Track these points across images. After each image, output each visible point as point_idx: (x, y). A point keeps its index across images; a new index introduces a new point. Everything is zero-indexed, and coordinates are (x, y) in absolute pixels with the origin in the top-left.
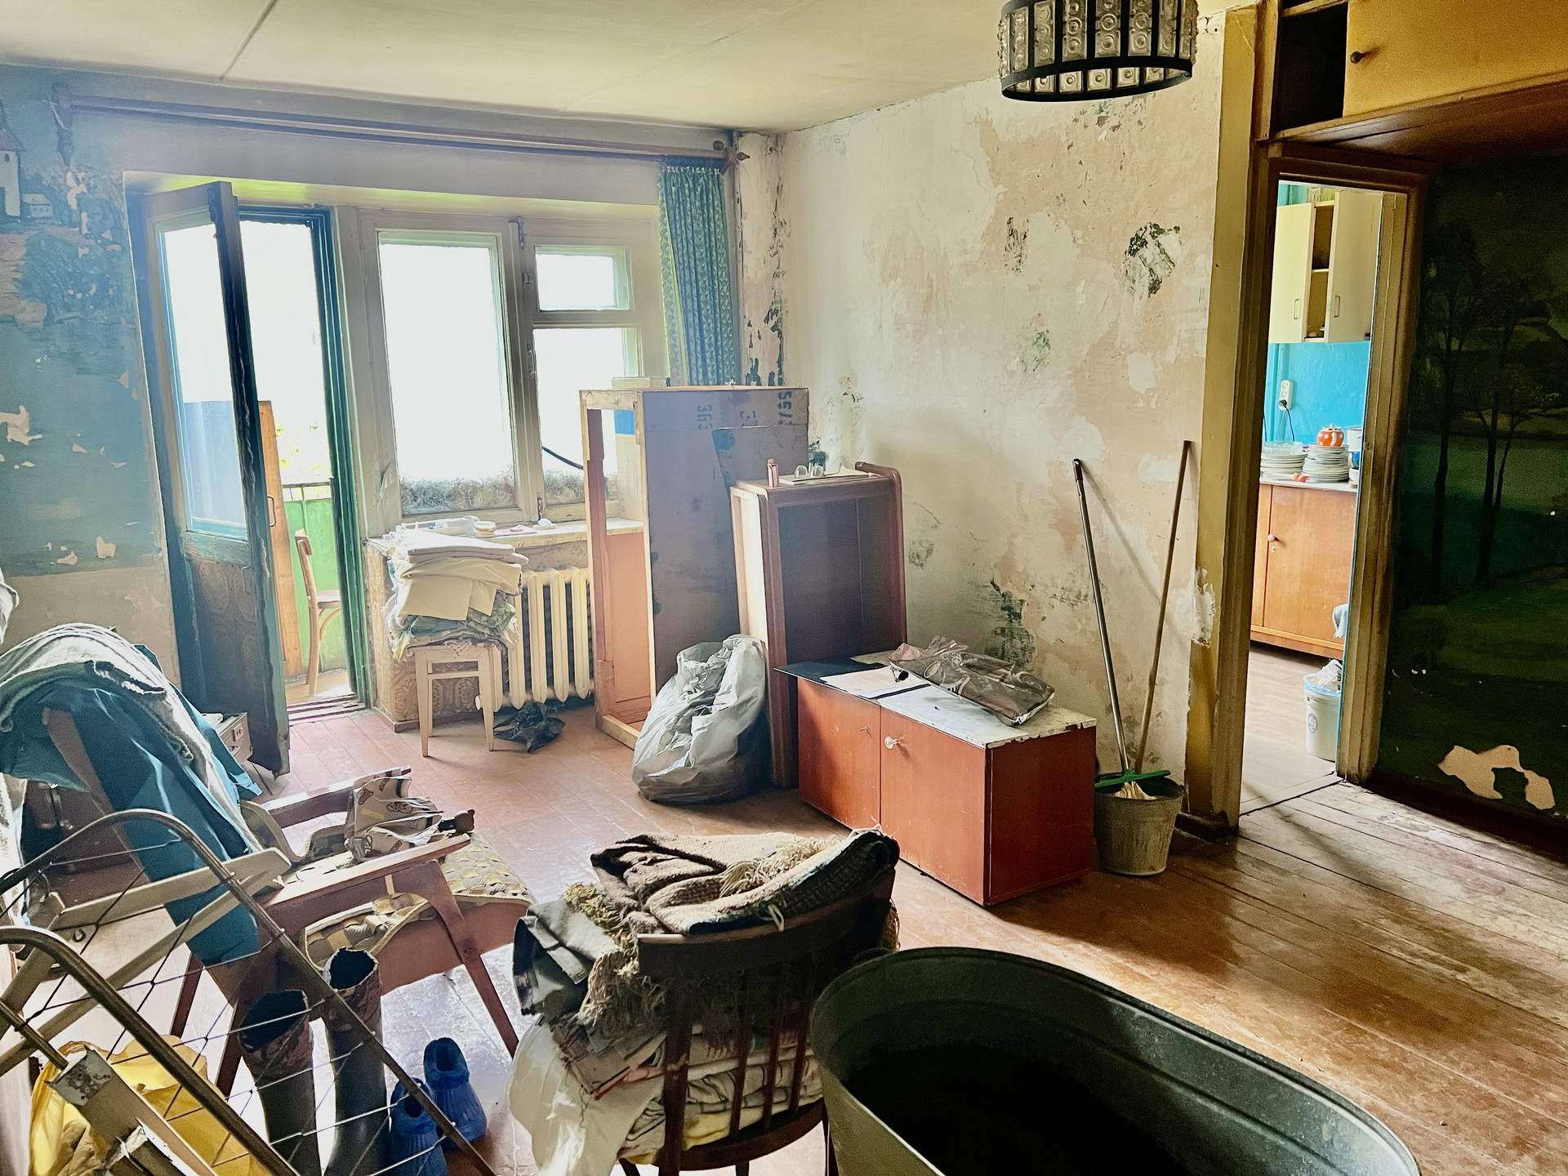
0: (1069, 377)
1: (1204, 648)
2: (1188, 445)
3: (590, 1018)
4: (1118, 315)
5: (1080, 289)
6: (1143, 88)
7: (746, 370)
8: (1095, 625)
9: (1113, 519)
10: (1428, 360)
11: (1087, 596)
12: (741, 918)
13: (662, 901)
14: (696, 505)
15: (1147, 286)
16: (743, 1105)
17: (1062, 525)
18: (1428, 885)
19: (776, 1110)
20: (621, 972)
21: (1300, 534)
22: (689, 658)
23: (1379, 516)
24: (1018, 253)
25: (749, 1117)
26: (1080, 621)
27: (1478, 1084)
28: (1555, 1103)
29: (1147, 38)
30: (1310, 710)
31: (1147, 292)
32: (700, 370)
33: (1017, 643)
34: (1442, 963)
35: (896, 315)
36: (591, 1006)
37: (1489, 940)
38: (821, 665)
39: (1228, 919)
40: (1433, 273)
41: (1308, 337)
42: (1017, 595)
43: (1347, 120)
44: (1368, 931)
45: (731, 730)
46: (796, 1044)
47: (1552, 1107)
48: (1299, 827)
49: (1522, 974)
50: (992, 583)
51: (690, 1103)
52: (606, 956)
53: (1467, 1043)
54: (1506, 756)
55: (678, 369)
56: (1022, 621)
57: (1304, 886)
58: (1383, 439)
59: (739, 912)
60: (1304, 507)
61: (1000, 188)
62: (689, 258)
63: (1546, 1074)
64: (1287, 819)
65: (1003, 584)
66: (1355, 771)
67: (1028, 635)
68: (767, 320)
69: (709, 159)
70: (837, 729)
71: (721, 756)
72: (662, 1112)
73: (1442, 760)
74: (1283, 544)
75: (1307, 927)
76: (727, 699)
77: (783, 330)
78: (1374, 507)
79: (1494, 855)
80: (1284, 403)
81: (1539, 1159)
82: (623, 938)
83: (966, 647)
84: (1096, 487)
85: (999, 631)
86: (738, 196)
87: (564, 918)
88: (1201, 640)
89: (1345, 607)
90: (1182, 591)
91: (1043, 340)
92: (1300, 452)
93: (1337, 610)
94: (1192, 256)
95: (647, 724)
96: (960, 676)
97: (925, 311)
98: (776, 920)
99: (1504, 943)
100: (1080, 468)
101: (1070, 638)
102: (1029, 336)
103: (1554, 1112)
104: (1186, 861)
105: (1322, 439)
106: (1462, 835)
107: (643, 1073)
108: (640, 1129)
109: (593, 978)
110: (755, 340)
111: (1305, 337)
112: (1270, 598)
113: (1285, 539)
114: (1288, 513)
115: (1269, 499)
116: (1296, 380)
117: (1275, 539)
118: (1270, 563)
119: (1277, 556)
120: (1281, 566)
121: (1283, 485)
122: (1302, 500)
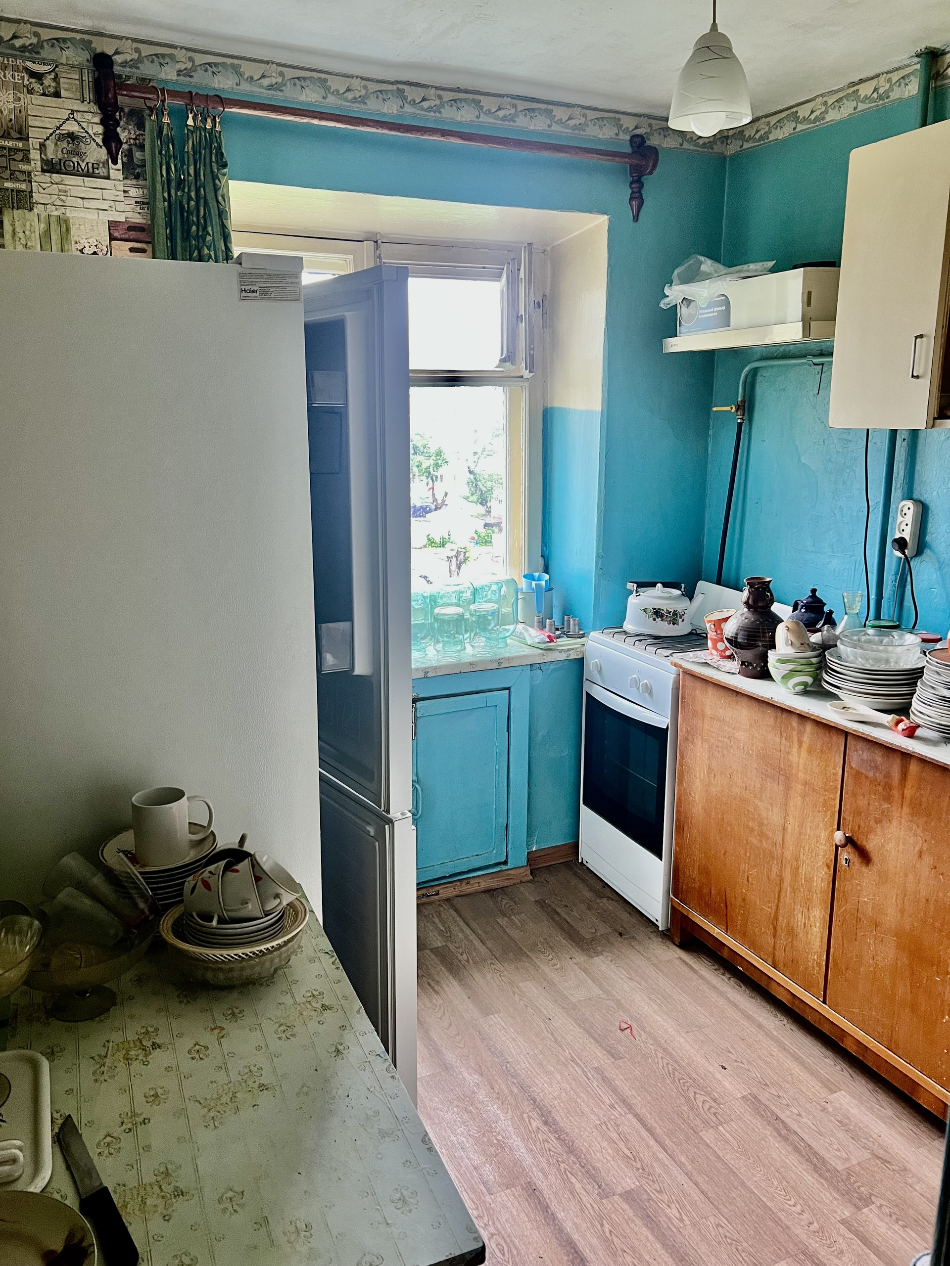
21: (899, 845)
60: (908, 790)
74: (865, 855)
111: (936, 416)
112: (837, 952)
113: (867, 847)
114: (875, 794)
115: (840, 757)
116: (928, 502)
117: (850, 841)
118: (840, 885)
119: (852, 877)
120: (860, 899)
121: (865, 736)
122: (904, 775)
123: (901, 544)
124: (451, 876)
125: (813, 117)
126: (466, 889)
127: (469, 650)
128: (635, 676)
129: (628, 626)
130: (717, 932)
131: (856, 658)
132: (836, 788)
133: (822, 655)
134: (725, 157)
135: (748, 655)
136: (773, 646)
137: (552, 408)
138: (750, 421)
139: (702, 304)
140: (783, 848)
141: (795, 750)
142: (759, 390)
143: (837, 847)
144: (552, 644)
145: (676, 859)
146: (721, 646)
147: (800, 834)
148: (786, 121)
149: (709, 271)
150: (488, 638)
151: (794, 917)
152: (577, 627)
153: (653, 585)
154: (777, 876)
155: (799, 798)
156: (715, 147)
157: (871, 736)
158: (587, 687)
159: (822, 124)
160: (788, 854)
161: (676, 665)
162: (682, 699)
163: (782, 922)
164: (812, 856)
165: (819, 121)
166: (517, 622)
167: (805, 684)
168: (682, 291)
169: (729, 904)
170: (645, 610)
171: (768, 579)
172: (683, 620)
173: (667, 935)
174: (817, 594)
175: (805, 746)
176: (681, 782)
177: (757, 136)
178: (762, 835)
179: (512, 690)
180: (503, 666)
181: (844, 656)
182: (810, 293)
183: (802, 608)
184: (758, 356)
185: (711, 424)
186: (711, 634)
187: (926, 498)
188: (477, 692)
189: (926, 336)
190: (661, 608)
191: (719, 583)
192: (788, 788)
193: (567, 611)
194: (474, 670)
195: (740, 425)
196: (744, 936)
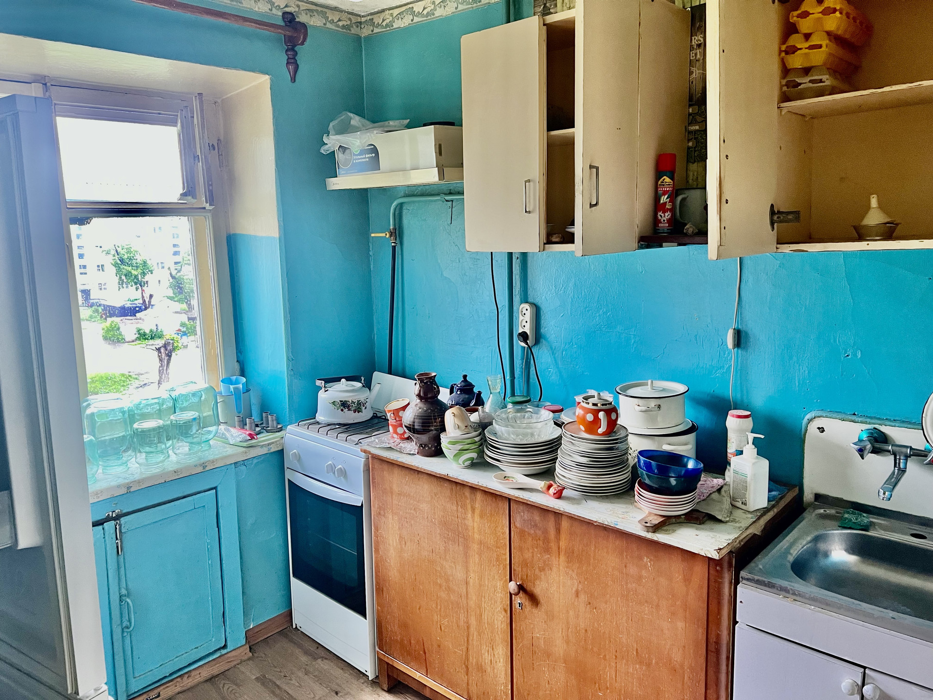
21: (560, 588)
41: (549, 242)
60: (562, 546)
80: (526, 337)
111: (545, 242)
112: (519, 681)
113: (535, 592)
114: (537, 548)
115: (506, 519)
116: (539, 304)
117: (521, 588)
118: (516, 626)
119: (526, 618)
120: (534, 635)
121: (525, 502)
122: (558, 531)
123: (524, 336)
124: (171, 675)
125: (425, 12)
126: (187, 682)
127: (173, 458)
128: (330, 462)
129: (319, 417)
130: (418, 676)
131: (509, 435)
132: (505, 544)
133: (482, 434)
134: (360, 37)
135: (424, 438)
136: (443, 429)
137: (235, 235)
138: (401, 244)
139: (356, 151)
140: (467, 599)
141: (469, 515)
142: (405, 222)
143: (511, 595)
144: (254, 441)
145: (379, 617)
146: (400, 430)
147: (480, 585)
148: (405, 14)
149: (357, 125)
150: (191, 443)
151: (482, 656)
152: (275, 422)
153: (338, 380)
154: (464, 623)
155: (476, 556)
156: (352, 29)
157: (530, 501)
158: (288, 475)
159: (433, 18)
160: (472, 603)
161: (365, 451)
162: (372, 481)
163: (473, 660)
164: (492, 604)
165: (431, 16)
166: (219, 423)
167: (472, 459)
168: (338, 140)
169: (426, 651)
170: (334, 403)
171: (433, 374)
172: (366, 408)
173: (375, 683)
174: (468, 379)
175: (477, 512)
176: (377, 550)
177: (384, 24)
178: (449, 589)
179: (219, 489)
180: (207, 469)
181: (499, 433)
182: (440, 146)
183: (457, 391)
184: (402, 194)
185: (371, 247)
186: (391, 421)
187: (538, 301)
188: (184, 497)
189: (532, 181)
190: (347, 400)
191: (390, 373)
192: (467, 547)
193: (265, 408)
194: (180, 478)
195: (394, 248)
196: (441, 677)
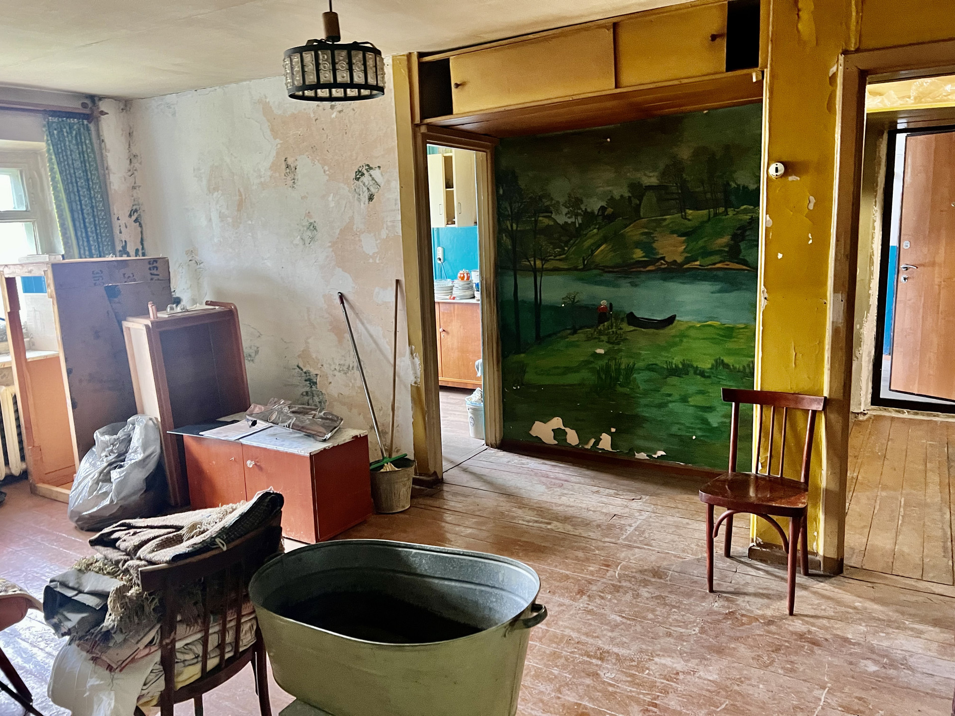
0: (330, 247)
1: (417, 387)
2: (398, 281)
3: (112, 624)
4: (353, 213)
5: (330, 199)
6: (360, 97)
7: (119, 248)
8: (359, 382)
9: (363, 324)
10: (504, 235)
11: (353, 367)
12: (201, 548)
13: (149, 550)
14: (97, 335)
15: (367, 197)
16: (208, 657)
17: (335, 329)
18: (531, 488)
19: (227, 656)
20: (129, 594)
21: (455, 327)
22: (103, 434)
23: (491, 313)
24: (292, 178)
25: (212, 663)
26: (351, 382)
27: (561, 571)
28: (593, 571)
29: (362, 75)
30: (470, 415)
31: (367, 200)
32: (87, 248)
33: (316, 399)
34: (541, 522)
35: (220, 212)
36: (113, 617)
37: (559, 508)
38: (197, 426)
39: (443, 524)
40: (501, 192)
41: (448, 224)
42: (313, 371)
43: (456, 116)
44: (508, 515)
45: (140, 476)
46: (236, 616)
47: (592, 573)
48: (472, 473)
49: (574, 520)
50: (298, 366)
51: (177, 662)
52: (117, 588)
53: (555, 554)
54: (557, 422)
55: (69, 248)
56: (318, 386)
57: (477, 500)
58: (488, 276)
59: (199, 545)
60: (456, 312)
61: (278, 141)
62: (71, 176)
63: (587, 559)
64: (465, 470)
65: (305, 366)
66: (494, 442)
67: (322, 394)
68: (130, 216)
69: (80, 114)
70: (214, 462)
71: (134, 494)
72: (162, 669)
73: (530, 429)
74: (448, 333)
75: (481, 519)
76: (135, 455)
77: (142, 222)
78: (488, 309)
79: (557, 470)
80: (440, 260)
81: (589, 596)
82: (124, 578)
83: (290, 402)
84: (352, 307)
85: (305, 394)
86: (102, 138)
87: (79, 578)
88: (415, 383)
89: (481, 361)
90: (403, 358)
91: (313, 227)
92: (450, 284)
93: (477, 363)
94: (388, 181)
95: (76, 483)
96: (290, 418)
97: (239, 210)
98: (221, 546)
99: (564, 508)
100: (342, 297)
101: (346, 392)
102: (304, 224)
103: (593, 575)
104: (421, 501)
105: (460, 277)
106: (543, 463)
107: (147, 651)
108: (150, 681)
109: (111, 602)
110: (123, 229)
111: (446, 224)
112: (444, 361)
113: (448, 330)
114: (448, 316)
116: (444, 247)
117: (444, 331)
118: (442, 343)
119: (445, 340)
120: (448, 344)
122: (454, 309)
